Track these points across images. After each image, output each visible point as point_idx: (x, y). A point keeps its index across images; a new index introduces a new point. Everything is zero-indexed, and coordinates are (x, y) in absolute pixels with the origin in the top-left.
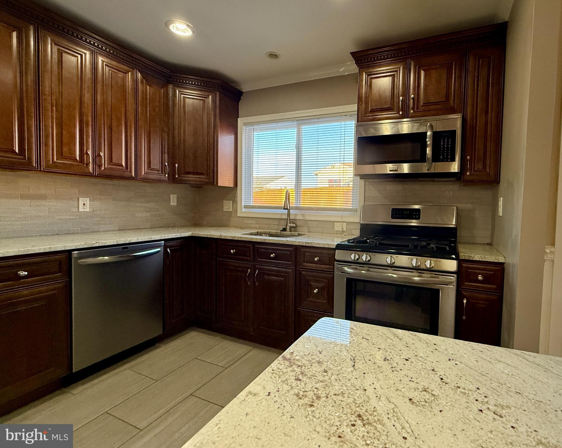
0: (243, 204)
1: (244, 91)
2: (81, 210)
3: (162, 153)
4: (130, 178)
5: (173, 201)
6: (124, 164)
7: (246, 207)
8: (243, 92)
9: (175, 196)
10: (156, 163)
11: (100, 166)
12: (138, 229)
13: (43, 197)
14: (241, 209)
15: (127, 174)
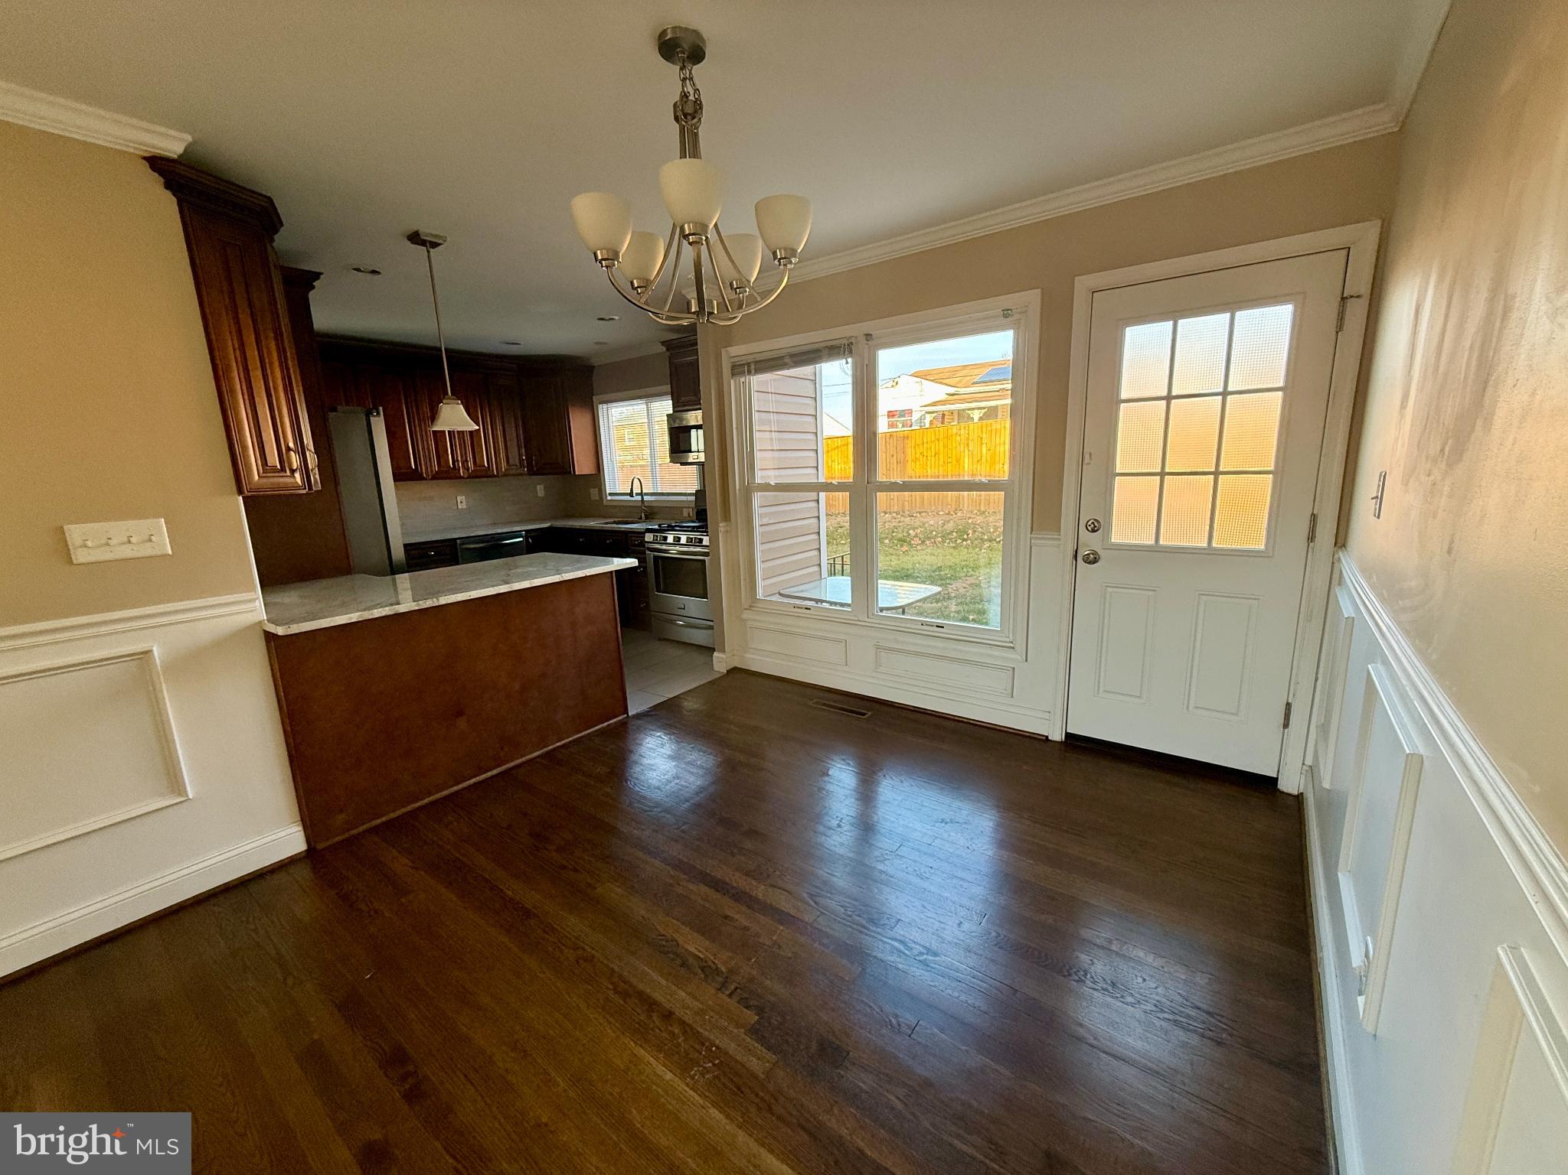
0: (608, 492)
1: (595, 365)
2: (460, 507)
3: (519, 448)
4: (494, 476)
5: (540, 491)
6: (486, 465)
7: (610, 494)
8: (594, 367)
9: (542, 486)
10: (515, 459)
11: (468, 470)
12: (505, 524)
13: (431, 498)
14: (606, 497)
15: (489, 473)
